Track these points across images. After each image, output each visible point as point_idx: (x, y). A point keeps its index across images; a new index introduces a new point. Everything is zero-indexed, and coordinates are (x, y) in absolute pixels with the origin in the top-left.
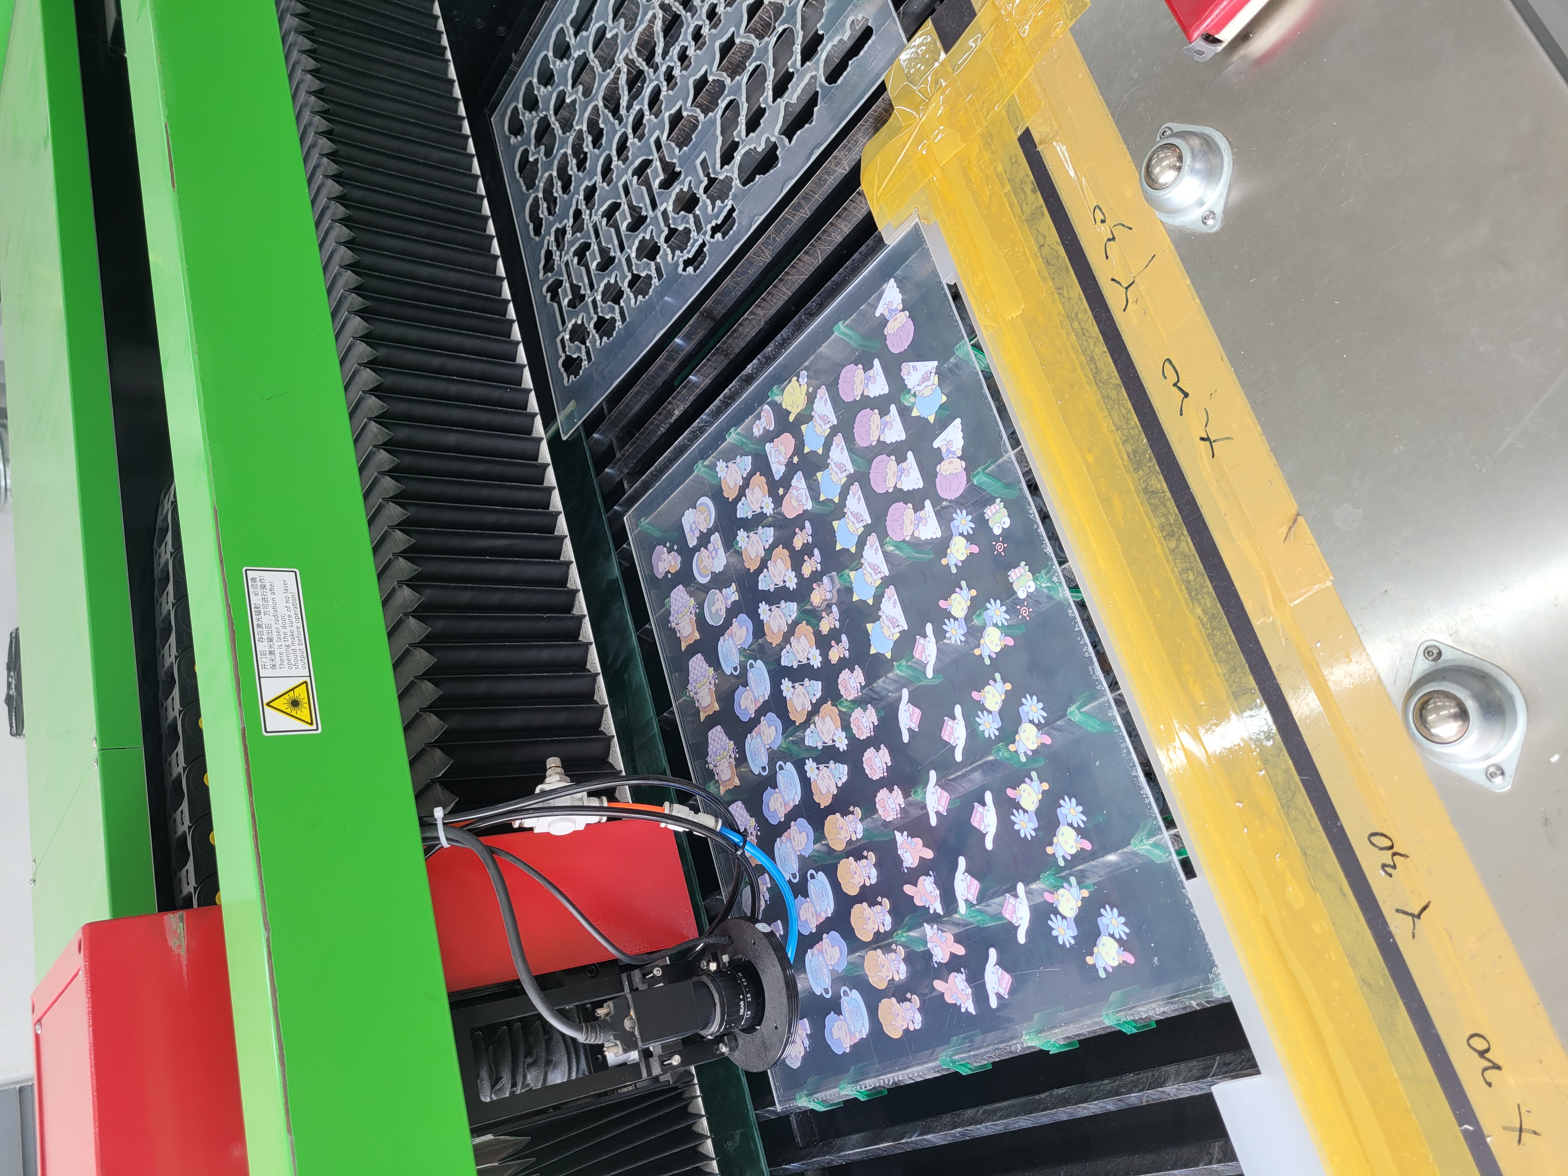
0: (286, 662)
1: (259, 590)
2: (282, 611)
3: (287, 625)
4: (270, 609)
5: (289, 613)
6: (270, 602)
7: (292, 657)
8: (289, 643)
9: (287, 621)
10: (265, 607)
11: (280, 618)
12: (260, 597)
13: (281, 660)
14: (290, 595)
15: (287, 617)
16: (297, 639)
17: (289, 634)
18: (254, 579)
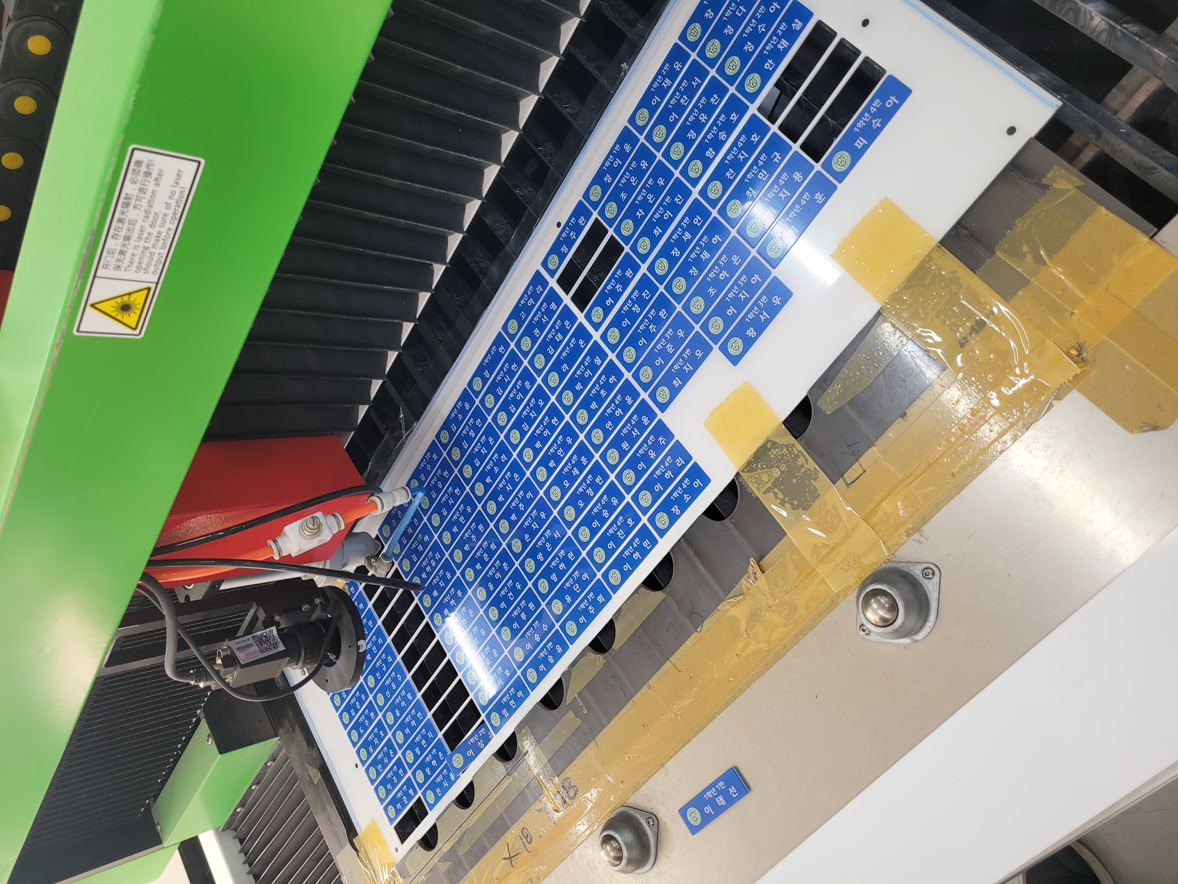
0: (136, 264)
1: (141, 177)
2: (159, 206)
3: (157, 225)
4: (144, 203)
5: (167, 212)
6: (148, 196)
7: (146, 260)
8: (150, 245)
9: (159, 221)
10: (138, 199)
11: (151, 216)
12: (138, 186)
13: (131, 262)
14: (178, 190)
15: (161, 216)
16: (161, 242)
17: (155, 234)
18: (139, 163)
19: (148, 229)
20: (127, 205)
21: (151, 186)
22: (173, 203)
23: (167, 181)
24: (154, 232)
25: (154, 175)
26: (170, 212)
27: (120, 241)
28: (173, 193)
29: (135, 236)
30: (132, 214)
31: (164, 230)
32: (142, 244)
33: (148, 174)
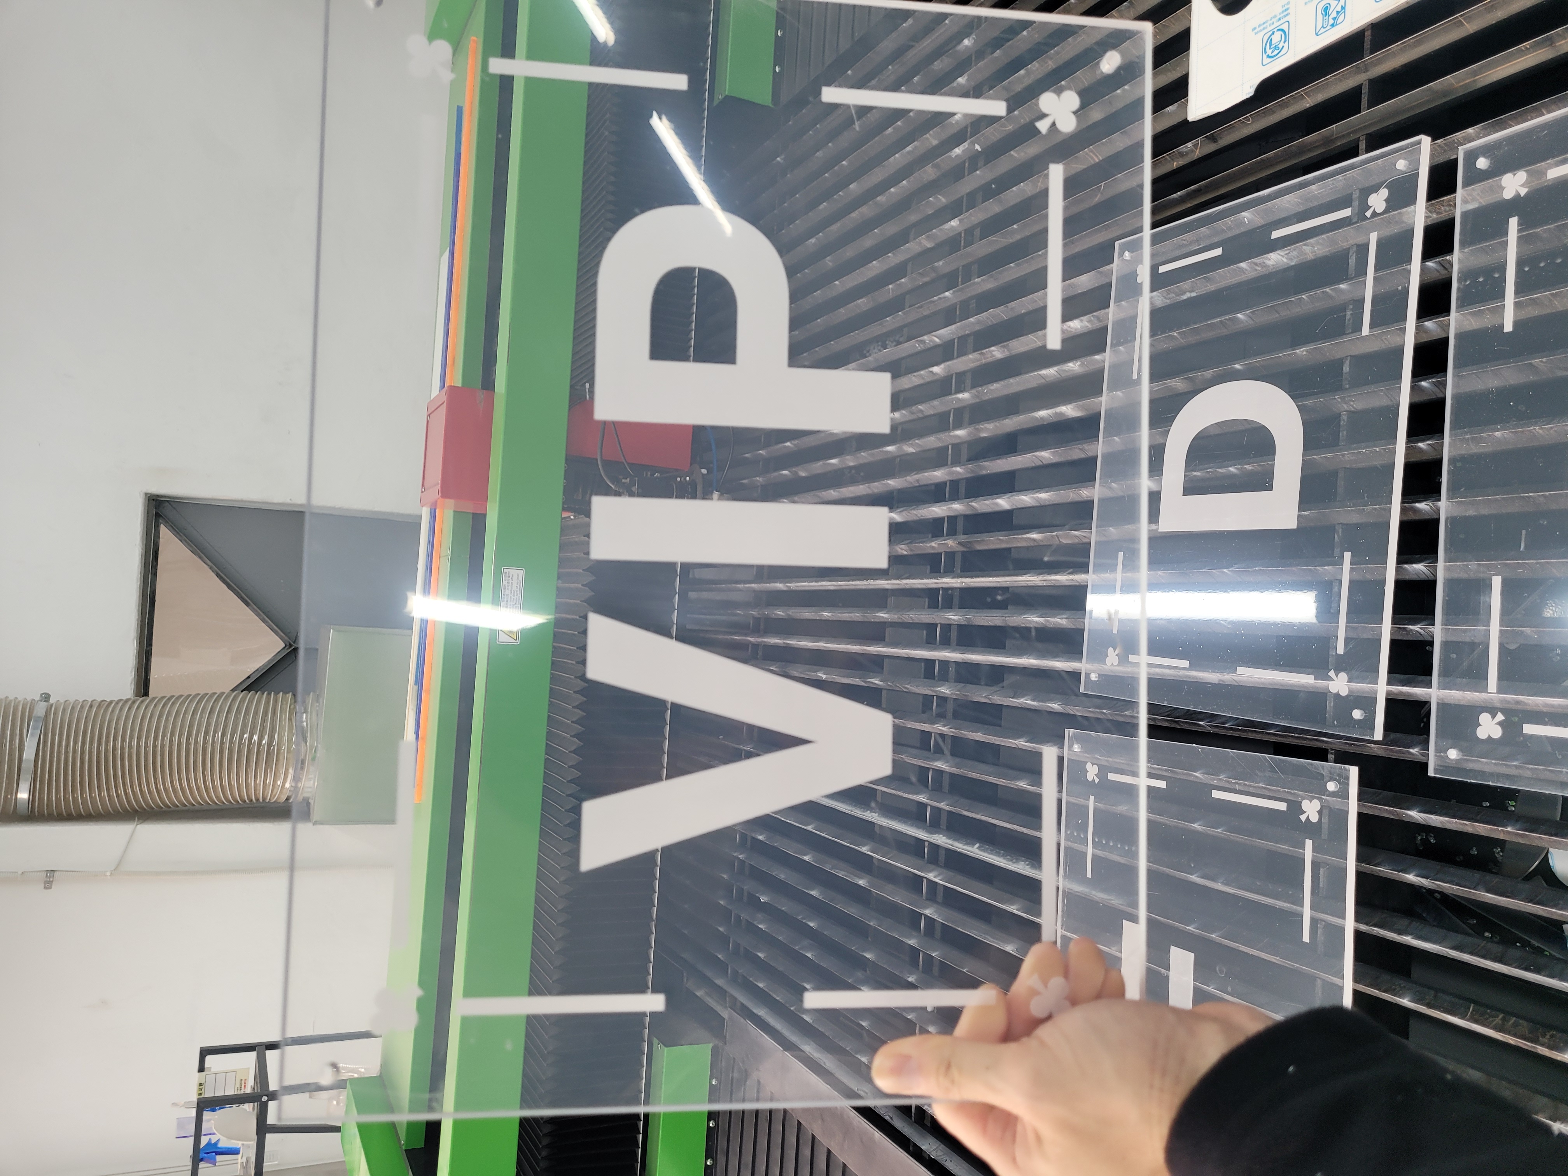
19: (513, 597)
20: (505, 589)
21: (511, 581)
22: (518, 586)
23: (515, 578)
24: (515, 598)
25: (511, 577)
26: (518, 590)
27: (505, 602)
28: (517, 583)
29: (509, 600)
30: (507, 592)
31: (518, 597)
32: (512, 603)
33: (509, 577)
